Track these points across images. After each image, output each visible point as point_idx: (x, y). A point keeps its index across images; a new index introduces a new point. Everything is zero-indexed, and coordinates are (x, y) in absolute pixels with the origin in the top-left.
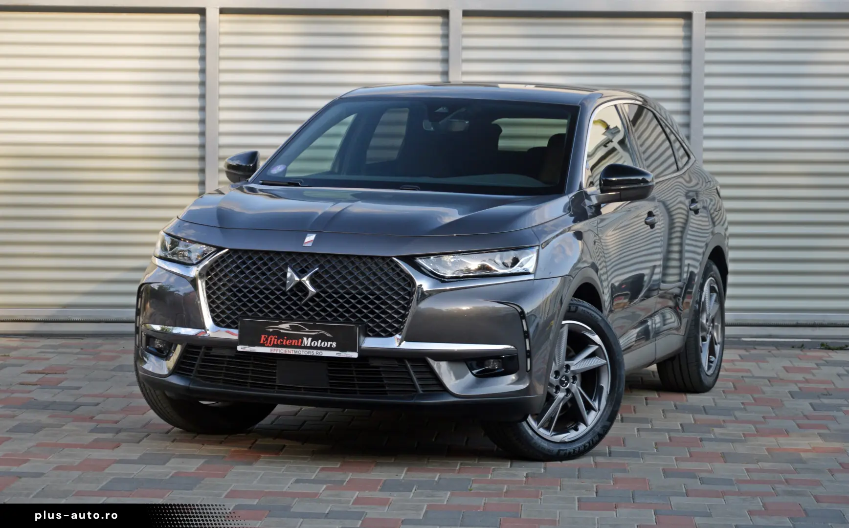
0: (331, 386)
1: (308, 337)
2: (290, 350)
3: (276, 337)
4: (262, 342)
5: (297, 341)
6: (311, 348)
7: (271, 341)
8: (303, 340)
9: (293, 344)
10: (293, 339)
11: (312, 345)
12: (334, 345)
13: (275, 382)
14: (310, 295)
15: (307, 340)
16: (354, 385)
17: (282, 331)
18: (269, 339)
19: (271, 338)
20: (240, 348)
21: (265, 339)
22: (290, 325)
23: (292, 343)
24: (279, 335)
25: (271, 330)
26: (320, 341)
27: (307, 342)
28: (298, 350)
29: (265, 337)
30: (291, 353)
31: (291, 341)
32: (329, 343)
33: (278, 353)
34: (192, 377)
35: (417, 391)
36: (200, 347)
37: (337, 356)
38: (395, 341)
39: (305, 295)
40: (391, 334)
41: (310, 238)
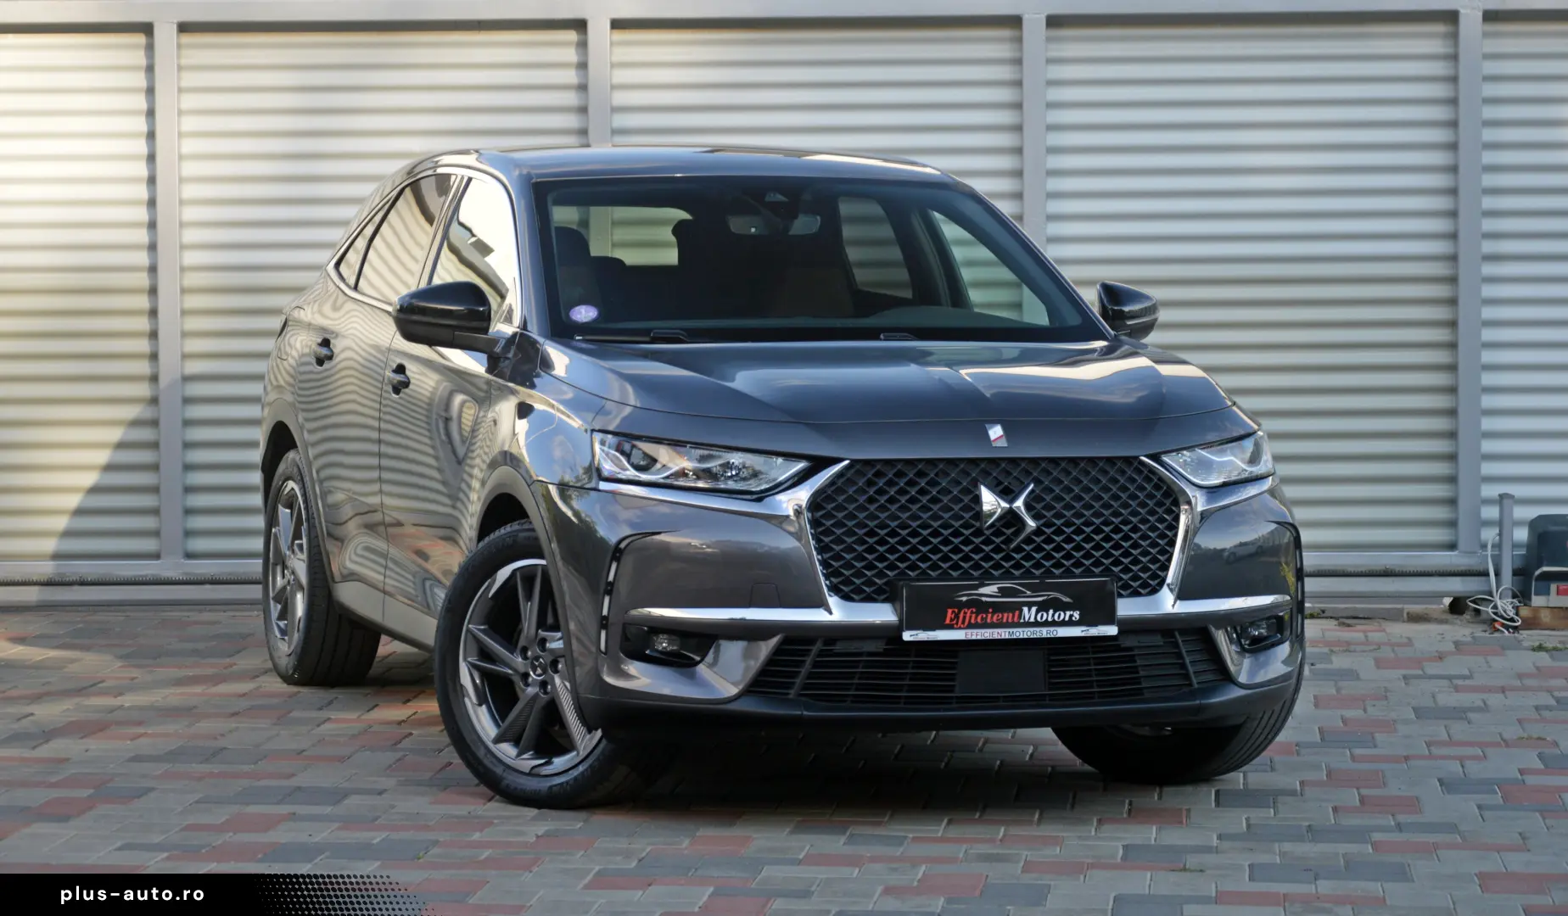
0: (1050, 689)
1: (1030, 605)
2: (1000, 630)
3: (974, 610)
4: (948, 621)
5: (1011, 615)
6: (1036, 624)
7: (964, 618)
8: (1021, 611)
9: (1005, 620)
10: (1005, 611)
11: (1039, 619)
12: (1076, 615)
13: (952, 691)
14: (1028, 530)
15: (1029, 610)
16: (1090, 684)
17: (984, 599)
18: (961, 615)
19: (965, 613)
20: (907, 636)
21: (953, 616)
22: (998, 588)
23: (1002, 618)
24: (979, 606)
25: (964, 599)
26: (1051, 612)
27: (1029, 614)
28: (1015, 630)
29: (953, 612)
30: (1003, 637)
31: (1000, 615)
32: (1068, 613)
33: (979, 637)
34: (791, 696)
35: (1191, 685)
36: (812, 641)
37: (1083, 634)
38: (1167, 603)
39: (1017, 533)
40: (1155, 591)
41: (996, 432)
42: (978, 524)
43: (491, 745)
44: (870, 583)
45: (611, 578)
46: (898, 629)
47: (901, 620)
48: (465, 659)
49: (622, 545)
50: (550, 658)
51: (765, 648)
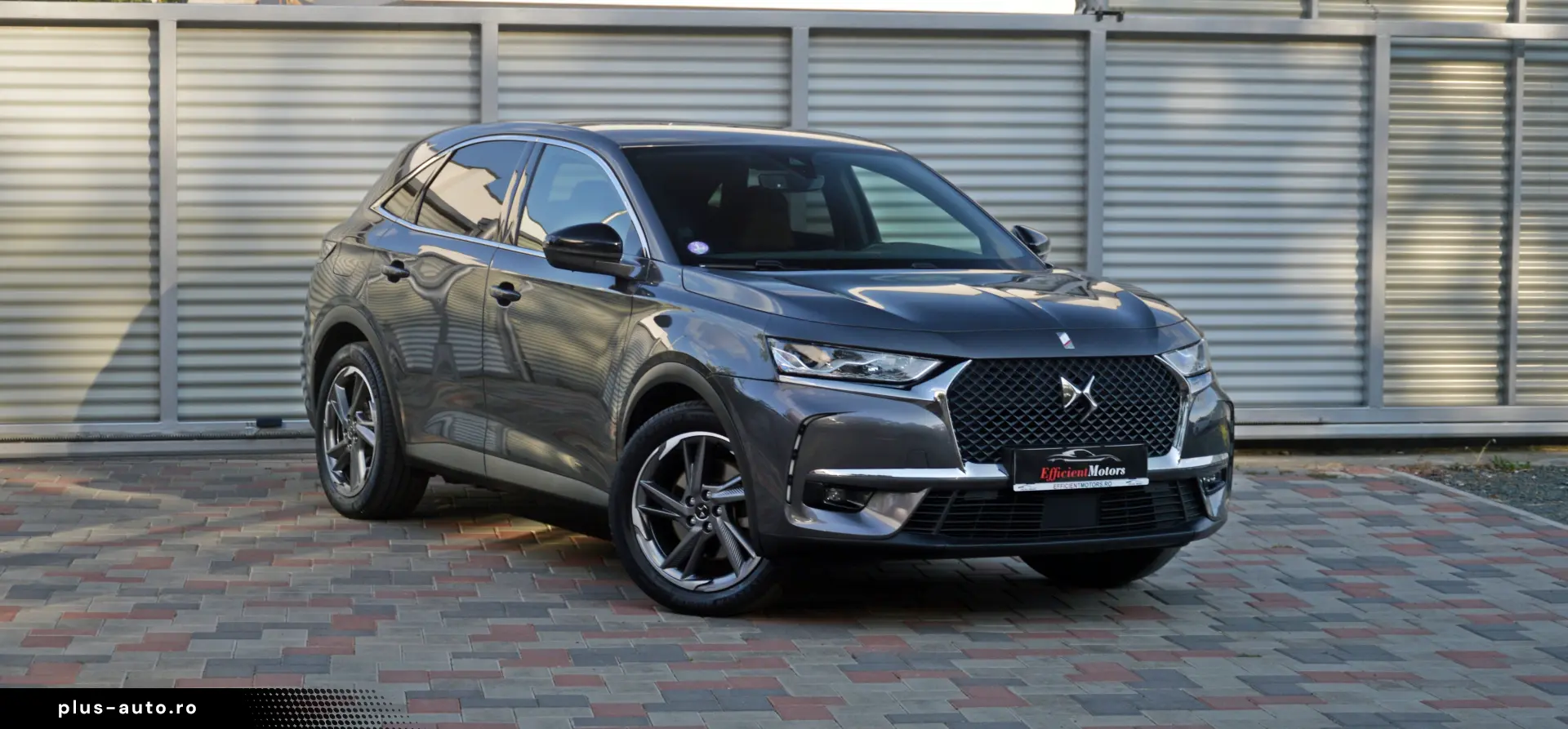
0: (1101, 524)
1: (1094, 464)
2: (1076, 483)
3: (1059, 468)
4: (1042, 476)
5: (1082, 471)
6: (1098, 478)
7: (1053, 473)
8: (1089, 468)
9: (1078, 475)
10: (1077, 469)
11: (1100, 474)
12: (1123, 471)
13: (1040, 527)
14: (1093, 409)
15: (1094, 468)
17: (1066, 460)
18: (1051, 472)
19: (1054, 470)
20: (1016, 488)
21: (1046, 473)
22: (1074, 452)
23: (1076, 474)
24: (1064, 466)
25: (1053, 460)
26: (1107, 468)
27: (1094, 471)
28: (1084, 482)
29: (1046, 470)
30: (1078, 487)
31: (1075, 472)
32: (1118, 469)
33: (1063, 488)
34: (933, 534)
35: (1184, 519)
36: (949, 493)
37: (1127, 485)
38: (1175, 459)
39: (1084, 412)
40: (1166, 452)
41: (1064, 338)
42: (1060, 406)
43: (660, 570)
44: (989, 449)
45: (796, 447)
46: (1009, 483)
47: (1011, 476)
48: (637, 507)
49: (806, 423)
50: (712, 505)
51: (917, 497)
